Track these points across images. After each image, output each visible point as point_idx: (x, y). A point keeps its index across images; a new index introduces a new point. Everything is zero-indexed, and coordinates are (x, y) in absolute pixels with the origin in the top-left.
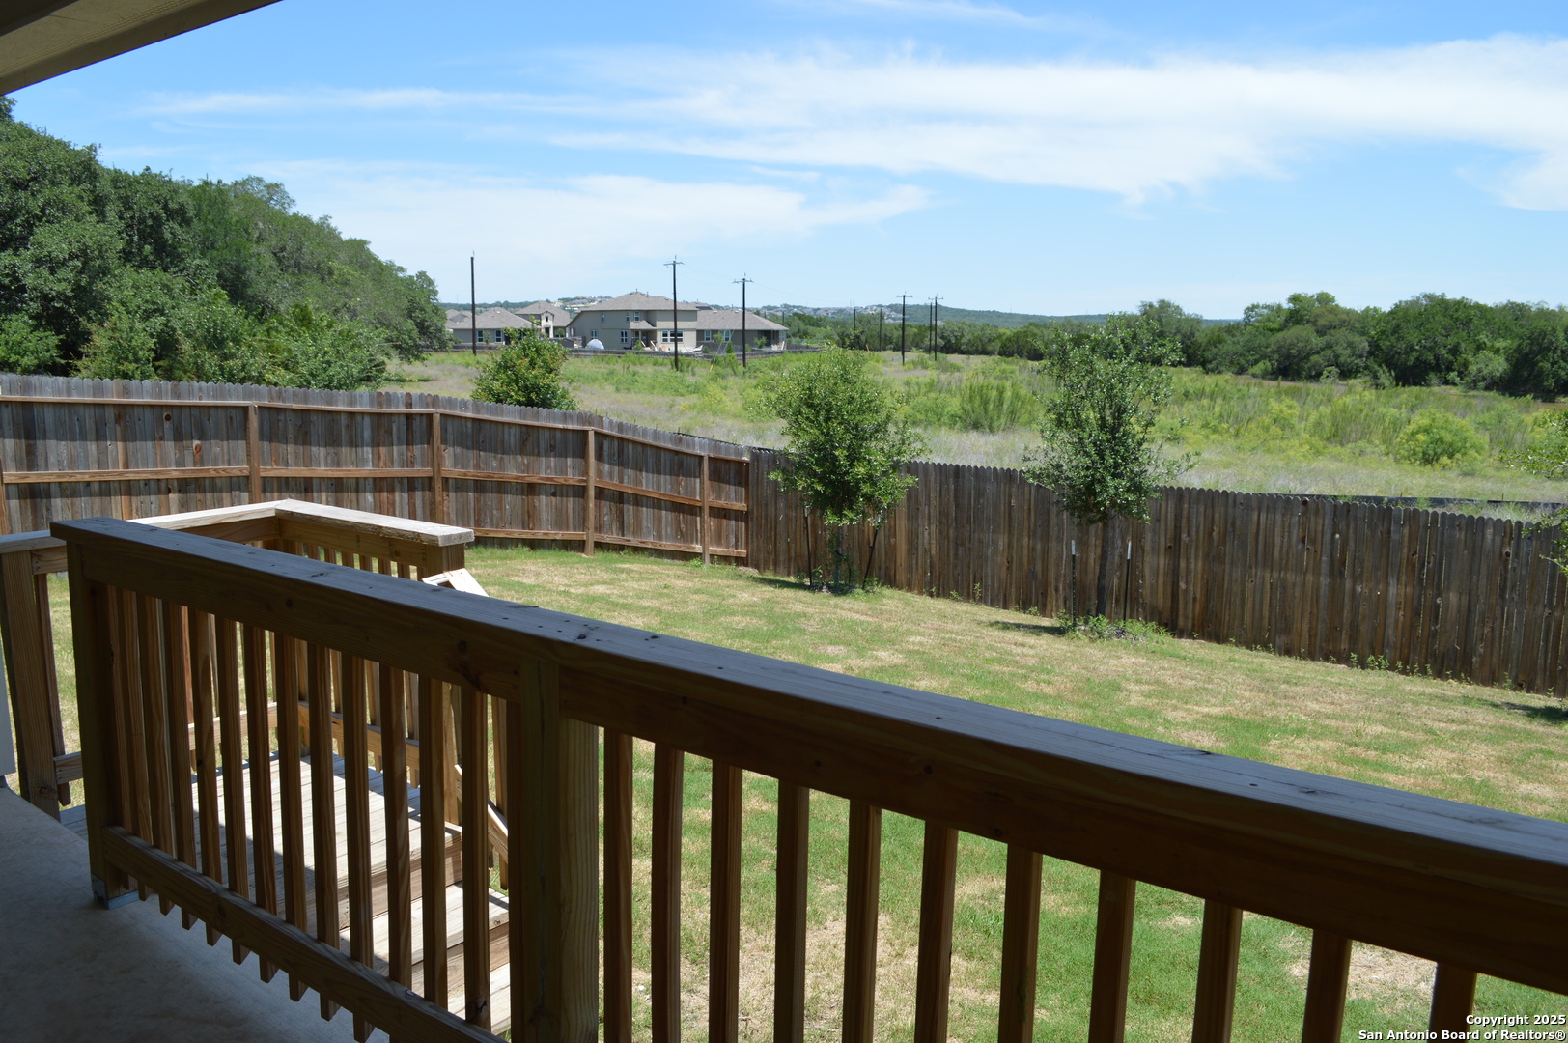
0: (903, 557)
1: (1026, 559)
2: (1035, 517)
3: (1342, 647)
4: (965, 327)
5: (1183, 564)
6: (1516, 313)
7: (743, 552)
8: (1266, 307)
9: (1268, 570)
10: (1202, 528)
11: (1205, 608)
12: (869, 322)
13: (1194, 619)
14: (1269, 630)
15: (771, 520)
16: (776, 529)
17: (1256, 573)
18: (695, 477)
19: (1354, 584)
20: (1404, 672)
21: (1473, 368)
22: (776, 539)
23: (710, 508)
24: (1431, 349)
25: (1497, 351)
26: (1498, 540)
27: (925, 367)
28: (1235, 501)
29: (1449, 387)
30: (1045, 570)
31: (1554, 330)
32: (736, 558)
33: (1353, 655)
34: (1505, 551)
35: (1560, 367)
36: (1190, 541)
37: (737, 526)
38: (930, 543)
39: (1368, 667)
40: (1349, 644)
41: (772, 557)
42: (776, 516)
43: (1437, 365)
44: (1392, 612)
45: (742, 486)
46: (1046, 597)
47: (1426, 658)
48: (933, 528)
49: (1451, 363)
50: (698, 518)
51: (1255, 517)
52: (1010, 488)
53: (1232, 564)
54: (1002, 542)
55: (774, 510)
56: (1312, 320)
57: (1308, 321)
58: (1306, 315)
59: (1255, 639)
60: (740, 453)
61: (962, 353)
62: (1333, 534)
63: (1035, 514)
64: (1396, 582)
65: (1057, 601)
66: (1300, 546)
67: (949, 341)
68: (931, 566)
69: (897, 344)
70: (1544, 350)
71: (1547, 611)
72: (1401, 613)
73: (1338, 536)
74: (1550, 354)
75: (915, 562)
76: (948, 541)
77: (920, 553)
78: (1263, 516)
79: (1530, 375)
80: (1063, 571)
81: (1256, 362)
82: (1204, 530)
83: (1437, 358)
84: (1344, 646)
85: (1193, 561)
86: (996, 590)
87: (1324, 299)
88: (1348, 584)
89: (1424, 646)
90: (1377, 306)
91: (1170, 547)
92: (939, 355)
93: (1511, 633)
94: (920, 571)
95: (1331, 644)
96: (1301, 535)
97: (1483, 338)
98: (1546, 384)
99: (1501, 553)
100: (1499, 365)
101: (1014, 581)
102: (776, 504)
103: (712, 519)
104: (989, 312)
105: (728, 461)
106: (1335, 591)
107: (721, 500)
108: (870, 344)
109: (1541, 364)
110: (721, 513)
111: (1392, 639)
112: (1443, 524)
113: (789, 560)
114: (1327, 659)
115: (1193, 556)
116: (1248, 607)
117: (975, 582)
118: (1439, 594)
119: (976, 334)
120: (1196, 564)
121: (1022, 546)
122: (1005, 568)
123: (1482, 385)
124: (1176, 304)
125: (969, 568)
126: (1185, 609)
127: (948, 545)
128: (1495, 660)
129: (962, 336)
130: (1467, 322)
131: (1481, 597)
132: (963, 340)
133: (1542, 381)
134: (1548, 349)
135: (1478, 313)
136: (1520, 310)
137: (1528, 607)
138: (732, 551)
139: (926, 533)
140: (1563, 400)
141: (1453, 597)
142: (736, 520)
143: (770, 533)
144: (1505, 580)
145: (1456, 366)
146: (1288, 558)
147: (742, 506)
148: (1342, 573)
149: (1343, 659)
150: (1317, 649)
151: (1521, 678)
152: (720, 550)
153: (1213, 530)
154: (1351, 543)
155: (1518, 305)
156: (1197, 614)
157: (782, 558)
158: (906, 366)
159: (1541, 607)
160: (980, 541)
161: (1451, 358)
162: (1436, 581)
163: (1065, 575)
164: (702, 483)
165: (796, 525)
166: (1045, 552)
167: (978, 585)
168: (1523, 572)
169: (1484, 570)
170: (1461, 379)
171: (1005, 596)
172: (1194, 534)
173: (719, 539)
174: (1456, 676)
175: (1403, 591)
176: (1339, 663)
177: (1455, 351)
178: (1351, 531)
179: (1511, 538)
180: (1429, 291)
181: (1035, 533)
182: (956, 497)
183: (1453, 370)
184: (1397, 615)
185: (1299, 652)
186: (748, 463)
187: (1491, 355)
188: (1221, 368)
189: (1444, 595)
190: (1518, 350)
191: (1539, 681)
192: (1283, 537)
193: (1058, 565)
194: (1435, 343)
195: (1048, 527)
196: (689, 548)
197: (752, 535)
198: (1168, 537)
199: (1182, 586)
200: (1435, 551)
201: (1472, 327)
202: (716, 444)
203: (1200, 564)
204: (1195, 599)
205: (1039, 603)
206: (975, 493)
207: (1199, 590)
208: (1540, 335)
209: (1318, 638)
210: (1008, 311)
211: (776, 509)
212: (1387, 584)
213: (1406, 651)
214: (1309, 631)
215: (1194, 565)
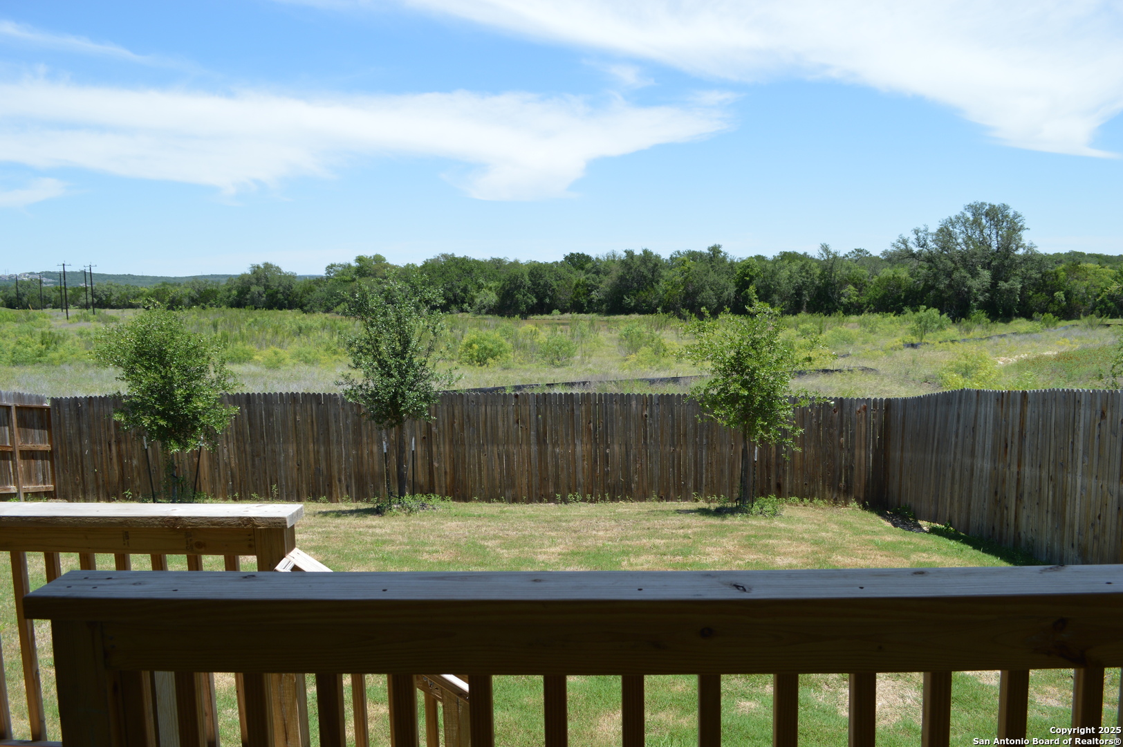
0: (206, 472)
1: (312, 461)
2: (318, 428)
3: (550, 491)
4: (113, 287)
5: (435, 449)
6: (498, 263)
7: (50, 487)
8: (341, 266)
9: (496, 446)
10: (446, 421)
11: (454, 479)
12: (29, 287)
13: (446, 487)
14: (500, 487)
15: (76, 456)
16: (82, 463)
17: (487, 448)
18: (5, 426)
19: (554, 447)
20: (591, 501)
21: (478, 301)
22: (83, 471)
23: (20, 451)
24: (450, 290)
25: (490, 289)
26: (639, 407)
27: (88, 320)
28: (468, 400)
29: (464, 313)
30: (329, 467)
31: (523, 275)
32: (45, 492)
33: (557, 495)
34: (644, 414)
35: (528, 298)
36: (439, 432)
37: (43, 465)
38: (229, 458)
39: (568, 502)
40: (555, 488)
41: (81, 487)
42: (81, 451)
43: (455, 300)
44: (579, 463)
45: (45, 429)
46: (331, 487)
47: (604, 490)
48: (231, 445)
49: (464, 298)
50: (10, 462)
51: (484, 409)
52: (294, 408)
53: (470, 445)
54: (292, 450)
55: (78, 446)
56: (372, 273)
57: (370, 274)
58: (368, 270)
59: (490, 496)
60: (40, 399)
61: (112, 307)
62: (537, 416)
63: (317, 425)
64: (580, 442)
65: (341, 489)
66: (516, 426)
67: (101, 299)
68: (233, 476)
69: (55, 303)
70: (518, 287)
71: (672, 449)
72: (586, 462)
73: (540, 416)
74: (522, 290)
75: (217, 474)
76: (246, 454)
77: (221, 467)
78: (489, 409)
79: (511, 303)
80: (343, 466)
81: (338, 304)
82: (448, 423)
83: (455, 295)
84: (551, 490)
85: (442, 446)
86: (290, 487)
87: (378, 259)
88: (550, 448)
89: (602, 482)
90: (414, 263)
91: (424, 438)
92: (97, 310)
93: (652, 465)
94: (223, 481)
95: (543, 491)
96: (516, 419)
97: (481, 281)
98: (521, 308)
99: (642, 415)
100: (492, 298)
101: (304, 479)
102: (80, 441)
103: (22, 461)
104: (125, 275)
105: (31, 409)
106: (542, 454)
107: (28, 443)
108: (31, 304)
109: (517, 296)
110: (29, 455)
111: (582, 481)
112: (606, 400)
113: (98, 488)
114: (541, 501)
115: (442, 442)
116: (484, 473)
117: (271, 484)
118: (608, 447)
119: (123, 293)
120: (444, 447)
121: (308, 451)
122: (295, 470)
123: (484, 311)
124: (276, 265)
125: (266, 473)
126: (439, 481)
127: (246, 457)
128: (645, 484)
129: (111, 294)
130: (470, 272)
131: (633, 445)
132: (113, 298)
133: (519, 306)
134: (520, 287)
135: (477, 266)
136: (499, 263)
137: (661, 447)
138: (41, 487)
139: (225, 450)
140: (532, 317)
141: (616, 448)
142: (42, 459)
143: (77, 467)
144: (646, 432)
145: (467, 300)
146: (508, 435)
147: (46, 447)
148: (545, 441)
149: (551, 499)
150: (534, 494)
151: (661, 493)
152: (31, 488)
153: (455, 422)
154: (549, 420)
155: (497, 260)
156: (448, 483)
157: (90, 487)
158: (70, 321)
159: (668, 446)
160: (273, 451)
161: (463, 295)
162: (605, 439)
163: (345, 469)
164: (11, 430)
165: (102, 458)
166: (328, 454)
167: (275, 486)
168: (656, 426)
169: (633, 428)
170: (471, 308)
171: (298, 491)
172: (441, 426)
173: (29, 478)
174: (624, 499)
175: (585, 448)
176: (549, 502)
177: (465, 290)
178: (548, 412)
179: (647, 405)
180: (444, 252)
181: (318, 440)
182: (249, 419)
183: (466, 303)
184: (583, 464)
185: (522, 498)
186: (48, 409)
187: (488, 292)
188: (315, 309)
189: (611, 447)
190: (503, 288)
191: (672, 494)
192: (504, 421)
193: (339, 462)
194: (453, 285)
195: (328, 434)
196: (5, 490)
197: (58, 471)
198: (422, 430)
199: (436, 464)
200: (603, 419)
201: (473, 274)
202: (20, 397)
203: (447, 447)
204: (446, 473)
205: (327, 493)
206: (265, 414)
207: (448, 466)
208: (515, 278)
209: (534, 488)
210: (140, 275)
211: (81, 445)
212: (575, 445)
213: (591, 487)
214: (528, 484)
215: (443, 449)
